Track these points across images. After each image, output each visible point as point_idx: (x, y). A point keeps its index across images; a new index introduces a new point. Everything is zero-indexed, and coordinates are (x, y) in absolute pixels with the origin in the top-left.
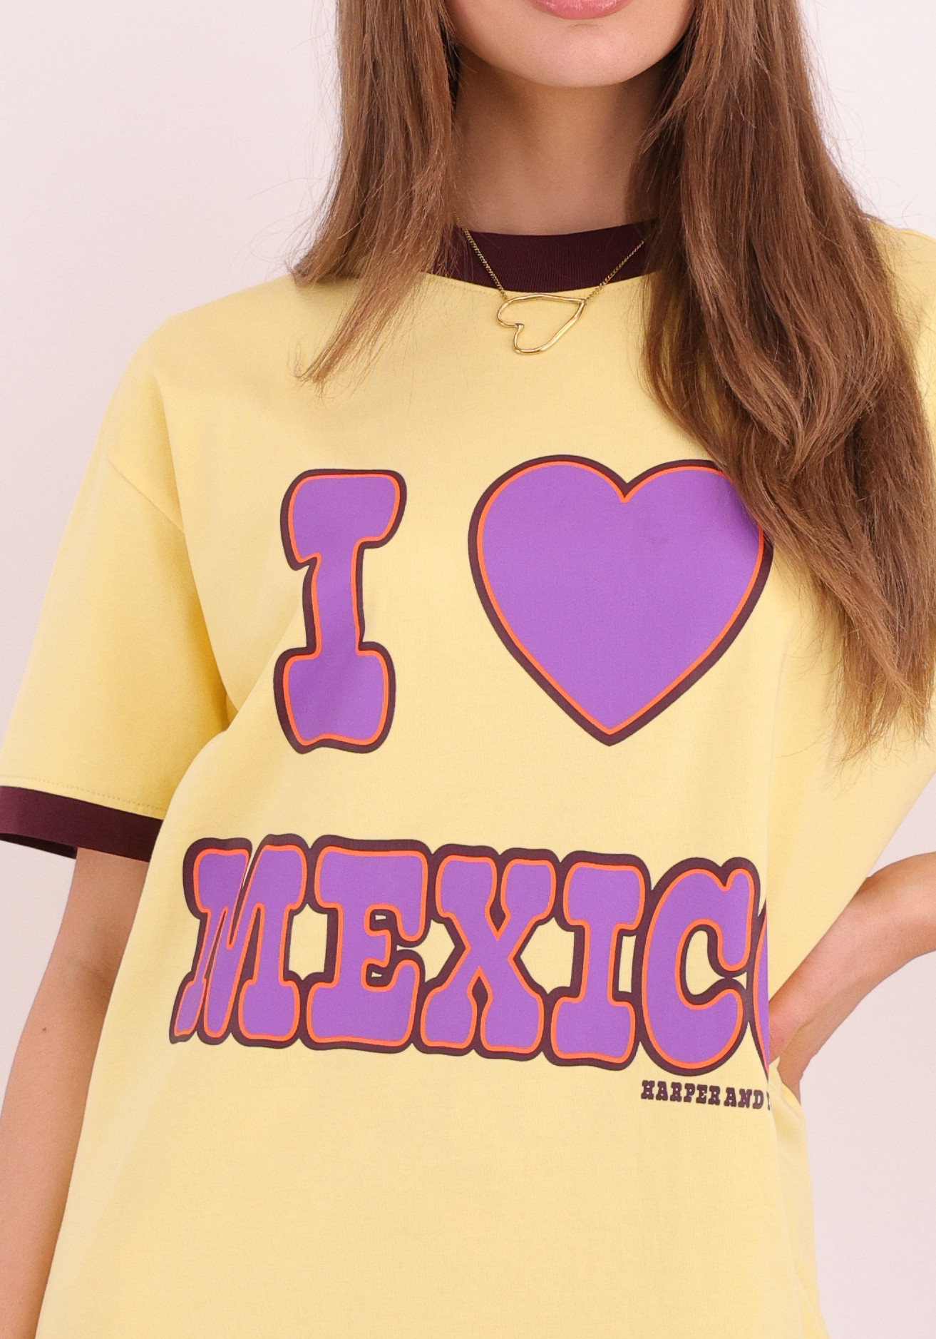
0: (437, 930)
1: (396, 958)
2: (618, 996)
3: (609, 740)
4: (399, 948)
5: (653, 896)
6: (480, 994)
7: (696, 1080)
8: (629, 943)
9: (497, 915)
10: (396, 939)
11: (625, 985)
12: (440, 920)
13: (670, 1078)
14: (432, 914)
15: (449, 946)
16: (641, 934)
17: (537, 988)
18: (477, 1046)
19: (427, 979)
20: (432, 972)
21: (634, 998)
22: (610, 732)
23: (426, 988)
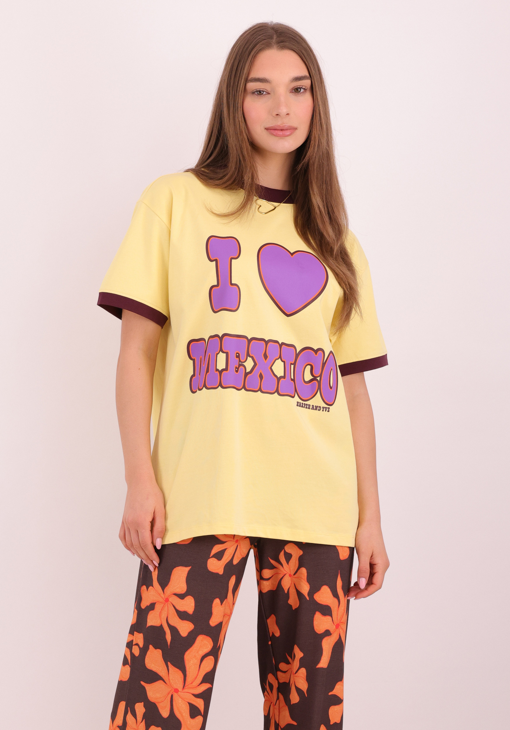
0: (249, 359)
1: (240, 365)
2: (292, 380)
3: (288, 315)
4: (240, 363)
5: (297, 355)
6: (261, 376)
7: (306, 403)
8: (292, 366)
9: (266, 357)
10: (240, 361)
11: (292, 378)
12: (250, 357)
13: (301, 402)
14: (248, 355)
15: (253, 364)
16: (294, 364)
17: (276, 376)
18: (260, 390)
19: (247, 372)
20: (248, 370)
21: (293, 380)
22: (288, 314)
23: (246, 374)
